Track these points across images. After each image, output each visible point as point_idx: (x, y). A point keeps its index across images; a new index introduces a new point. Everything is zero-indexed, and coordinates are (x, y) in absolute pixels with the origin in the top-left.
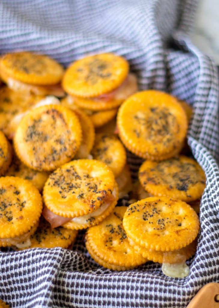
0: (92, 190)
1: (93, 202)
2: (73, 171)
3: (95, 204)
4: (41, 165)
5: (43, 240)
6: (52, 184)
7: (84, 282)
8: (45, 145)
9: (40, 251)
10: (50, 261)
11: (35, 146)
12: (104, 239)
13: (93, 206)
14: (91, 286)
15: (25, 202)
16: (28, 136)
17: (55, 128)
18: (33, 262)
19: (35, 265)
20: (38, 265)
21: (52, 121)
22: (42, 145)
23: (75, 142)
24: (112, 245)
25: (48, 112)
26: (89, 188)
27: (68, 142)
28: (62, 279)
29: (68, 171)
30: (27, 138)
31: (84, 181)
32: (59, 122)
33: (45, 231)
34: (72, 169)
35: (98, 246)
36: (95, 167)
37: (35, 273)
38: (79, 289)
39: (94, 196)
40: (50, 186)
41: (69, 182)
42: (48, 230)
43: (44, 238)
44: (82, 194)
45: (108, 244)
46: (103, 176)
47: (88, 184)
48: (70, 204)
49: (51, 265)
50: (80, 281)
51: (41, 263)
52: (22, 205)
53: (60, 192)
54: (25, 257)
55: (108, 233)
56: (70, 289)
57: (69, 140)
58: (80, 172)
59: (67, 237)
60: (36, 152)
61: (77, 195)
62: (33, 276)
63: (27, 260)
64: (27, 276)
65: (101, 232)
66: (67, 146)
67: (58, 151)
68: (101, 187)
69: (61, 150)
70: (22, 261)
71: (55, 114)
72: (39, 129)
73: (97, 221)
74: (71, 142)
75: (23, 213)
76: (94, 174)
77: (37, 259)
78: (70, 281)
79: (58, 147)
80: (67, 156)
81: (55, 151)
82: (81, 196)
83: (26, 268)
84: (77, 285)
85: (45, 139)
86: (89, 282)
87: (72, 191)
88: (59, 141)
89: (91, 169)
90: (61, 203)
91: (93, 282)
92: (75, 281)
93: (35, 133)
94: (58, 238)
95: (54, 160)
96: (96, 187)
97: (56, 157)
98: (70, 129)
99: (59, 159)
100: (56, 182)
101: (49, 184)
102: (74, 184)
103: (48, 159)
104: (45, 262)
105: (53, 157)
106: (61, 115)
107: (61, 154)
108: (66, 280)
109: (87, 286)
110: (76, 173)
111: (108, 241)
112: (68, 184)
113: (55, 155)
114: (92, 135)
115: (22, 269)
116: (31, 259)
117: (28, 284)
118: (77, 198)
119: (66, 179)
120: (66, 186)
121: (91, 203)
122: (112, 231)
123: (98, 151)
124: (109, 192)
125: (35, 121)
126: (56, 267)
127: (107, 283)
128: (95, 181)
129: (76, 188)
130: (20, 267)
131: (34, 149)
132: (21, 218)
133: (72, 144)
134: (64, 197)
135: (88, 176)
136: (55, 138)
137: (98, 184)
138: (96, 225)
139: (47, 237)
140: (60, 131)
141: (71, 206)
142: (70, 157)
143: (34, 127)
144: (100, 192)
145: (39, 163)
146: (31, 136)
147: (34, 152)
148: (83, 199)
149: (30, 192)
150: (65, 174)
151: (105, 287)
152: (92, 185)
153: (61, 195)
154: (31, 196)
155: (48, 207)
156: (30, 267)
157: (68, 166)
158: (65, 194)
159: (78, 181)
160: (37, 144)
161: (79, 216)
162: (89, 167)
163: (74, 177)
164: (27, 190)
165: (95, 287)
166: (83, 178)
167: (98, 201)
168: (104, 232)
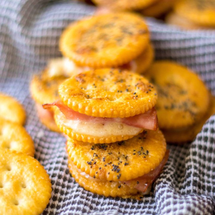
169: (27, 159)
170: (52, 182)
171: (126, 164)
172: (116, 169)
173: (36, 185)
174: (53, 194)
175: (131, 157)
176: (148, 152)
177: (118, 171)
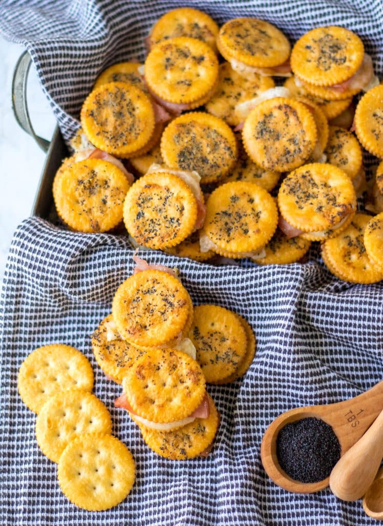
0: (331, 203)
1: (333, 218)
2: (309, 178)
3: (335, 219)
4: (273, 166)
5: (277, 250)
6: (287, 191)
7: (326, 303)
8: (277, 144)
9: (280, 270)
10: (292, 283)
11: (266, 144)
12: (342, 254)
13: (332, 222)
14: (333, 308)
15: (260, 212)
16: (258, 133)
17: (287, 125)
18: (274, 281)
19: (276, 285)
20: (279, 285)
21: (285, 118)
22: (274, 144)
23: (310, 143)
24: (350, 259)
25: (280, 108)
26: (328, 199)
27: (303, 143)
28: (303, 300)
29: (304, 177)
30: (257, 136)
31: (321, 191)
32: (292, 119)
33: (280, 240)
34: (307, 174)
35: (337, 262)
36: (332, 174)
37: (275, 293)
38: (321, 310)
39: (333, 210)
40: (285, 193)
41: (306, 190)
42: (282, 238)
43: (279, 248)
44: (321, 207)
45: (347, 259)
46: (342, 186)
47: (327, 195)
48: (308, 217)
49: (294, 287)
50: (322, 303)
51: (283, 284)
52: (257, 215)
53: (297, 202)
54: (265, 276)
55: (347, 247)
56: (311, 310)
57: (304, 141)
58: (317, 179)
59: (303, 246)
60: (267, 151)
61: (315, 207)
62: (274, 295)
63: (267, 279)
64: (267, 295)
65: (338, 246)
66: (302, 148)
67: (292, 152)
68: (340, 200)
69: (295, 151)
70: (262, 280)
71: (288, 110)
72: (271, 126)
73: (335, 234)
74: (306, 144)
75: (260, 226)
76: (332, 183)
77: (278, 279)
78: (312, 302)
79: (292, 148)
80: (301, 158)
81: (289, 152)
82: (320, 209)
83: (267, 287)
84: (319, 306)
85: (277, 138)
86: (331, 304)
87: (310, 202)
88: (292, 140)
89: (328, 177)
90: (298, 215)
91: (335, 304)
92: (317, 302)
93: (265, 129)
94: (293, 247)
95: (288, 162)
96: (334, 199)
97: (290, 159)
98: (305, 129)
99: (293, 161)
100: (291, 190)
101: (284, 191)
102: (311, 193)
103: (281, 160)
104: (287, 283)
105: (287, 159)
106: (294, 112)
107: (295, 156)
108: (308, 301)
109: (328, 308)
110: (312, 179)
111: (347, 255)
112: (304, 193)
113: (288, 156)
114: (326, 131)
115: (262, 288)
116: (271, 278)
117: (268, 302)
118: (315, 210)
119: (302, 187)
120: (302, 195)
121: (330, 218)
122: (350, 244)
123: (333, 147)
124: (349, 207)
125: (265, 116)
126: (298, 289)
127: (349, 305)
128: (334, 191)
129: (314, 198)
130: (260, 286)
131: (265, 148)
132: (258, 231)
133: (307, 145)
134: (301, 208)
135: (325, 185)
136: (288, 137)
137: (336, 195)
138: (334, 237)
139: (282, 247)
140: (293, 129)
141: (309, 220)
142: (304, 159)
143: (264, 122)
144: (339, 206)
145: (271, 164)
146: (261, 132)
147: (265, 151)
148: (322, 213)
149: (265, 201)
150: (301, 181)
151: (347, 309)
152: (331, 197)
153: (297, 206)
154: (266, 205)
155: (284, 218)
156: (271, 286)
157: (303, 170)
158: (303, 205)
159: (315, 190)
160: (269, 143)
161: (318, 230)
162: (326, 173)
163: (311, 185)
164: (262, 199)
165: (337, 309)
166: (320, 187)
167: (338, 217)
168: (341, 246)
169: (111, 442)
170: (133, 451)
171: (190, 446)
172: (183, 451)
173: (123, 466)
174: (136, 463)
175: (192, 438)
176: (204, 428)
177: (185, 454)
